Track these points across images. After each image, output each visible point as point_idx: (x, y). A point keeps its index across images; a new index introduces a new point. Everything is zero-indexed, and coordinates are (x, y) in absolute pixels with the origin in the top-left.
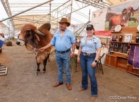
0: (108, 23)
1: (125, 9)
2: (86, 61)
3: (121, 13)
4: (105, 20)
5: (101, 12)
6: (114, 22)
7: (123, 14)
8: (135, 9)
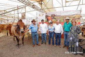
0: (46, 19)
1: (52, 15)
2: (51, 34)
3: (51, 16)
4: (45, 18)
5: (43, 14)
6: (49, 19)
7: (52, 16)
8: (55, 15)
